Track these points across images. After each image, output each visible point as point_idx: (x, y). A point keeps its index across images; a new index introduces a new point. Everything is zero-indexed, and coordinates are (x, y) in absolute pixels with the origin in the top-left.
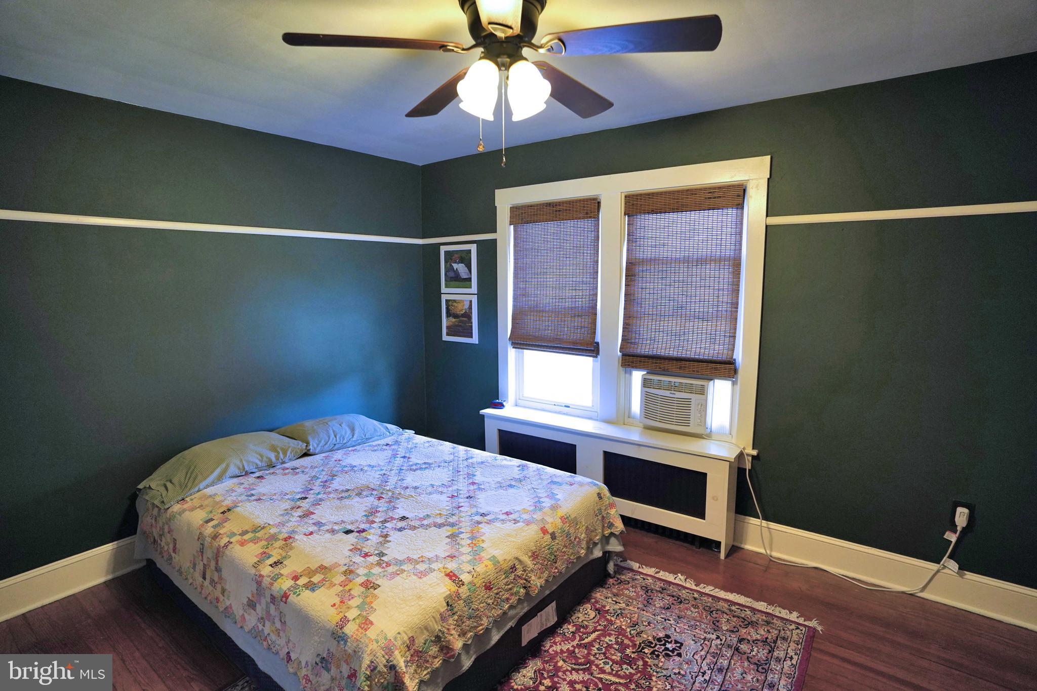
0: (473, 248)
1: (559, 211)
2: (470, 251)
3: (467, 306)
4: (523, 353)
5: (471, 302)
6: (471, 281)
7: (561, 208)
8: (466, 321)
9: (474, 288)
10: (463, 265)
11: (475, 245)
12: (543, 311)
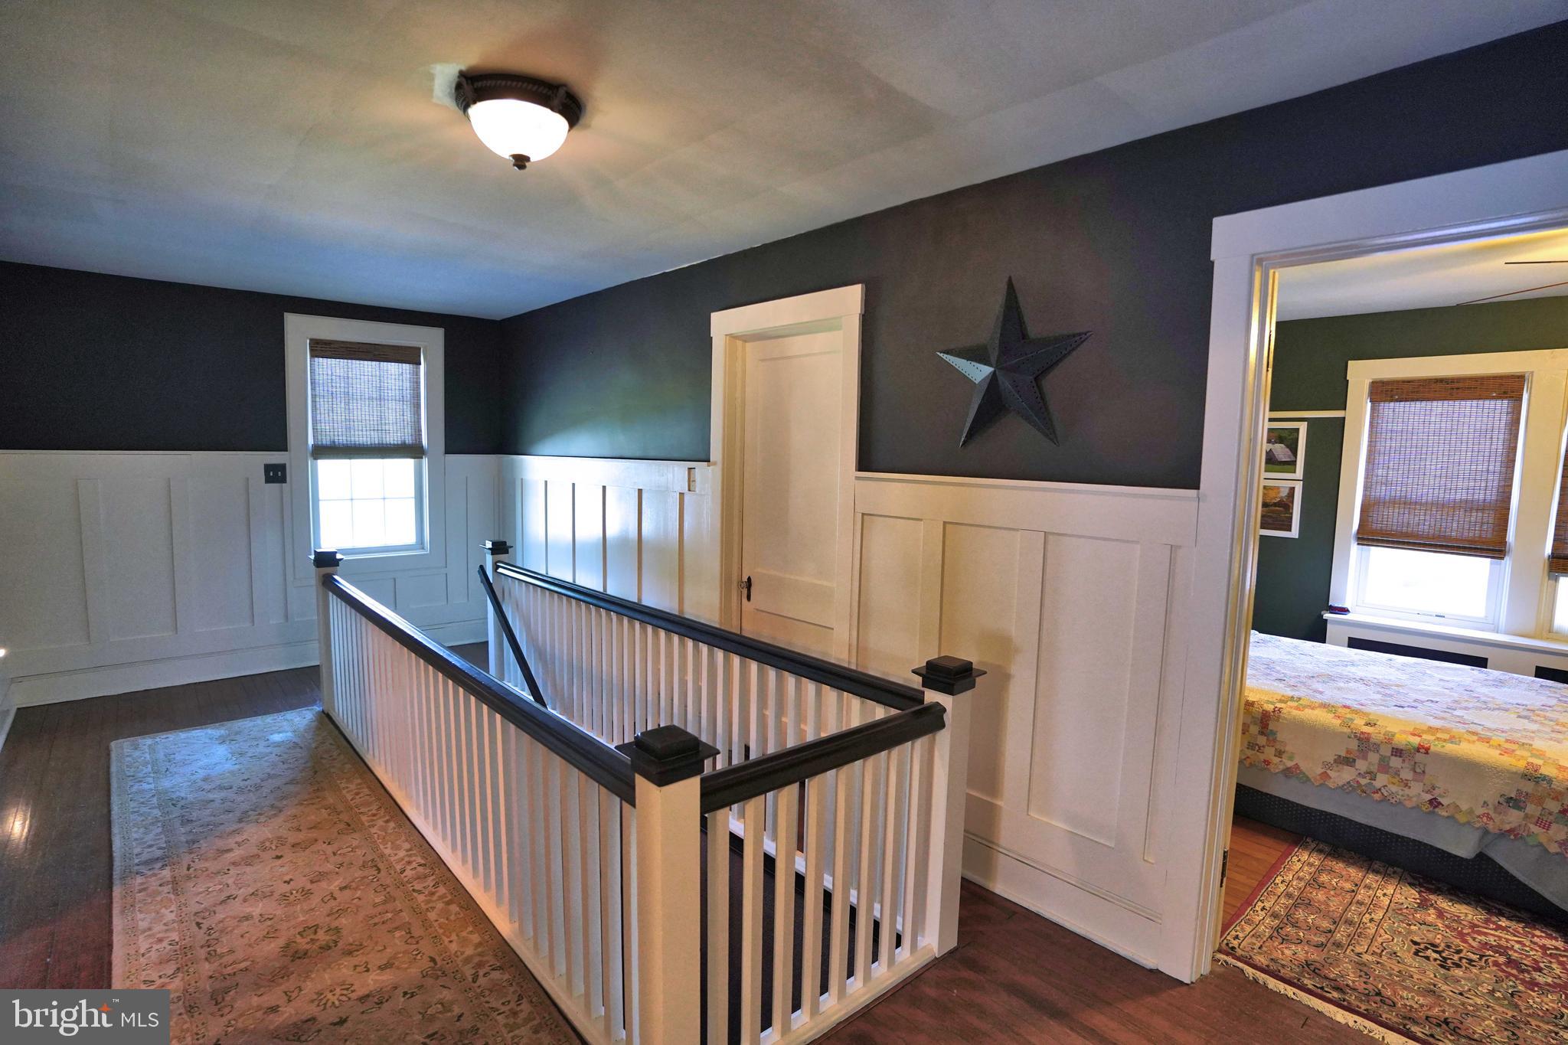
0: (1303, 428)
1: (1458, 388)
2: (1297, 430)
3: (1284, 493)
4: (1369, 550)
5: (1292, 489)
6: (1295, 465)
7: (1460, 385)
8: (1280, 511)
9: (1299, 472)
10: (1282, 445)
11: (1306, 423)
12: (1416, 503)
